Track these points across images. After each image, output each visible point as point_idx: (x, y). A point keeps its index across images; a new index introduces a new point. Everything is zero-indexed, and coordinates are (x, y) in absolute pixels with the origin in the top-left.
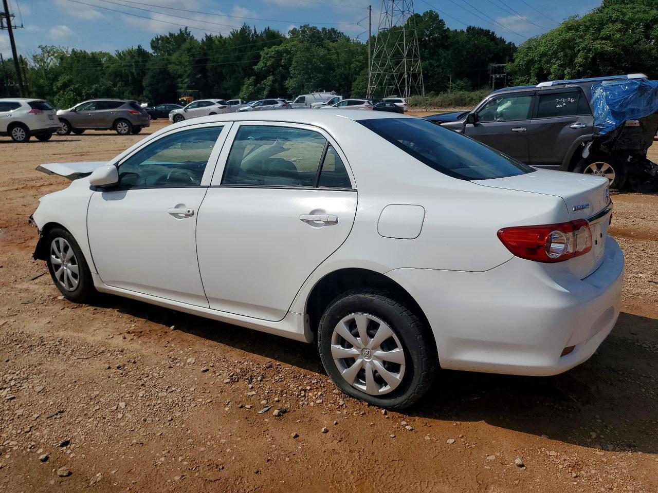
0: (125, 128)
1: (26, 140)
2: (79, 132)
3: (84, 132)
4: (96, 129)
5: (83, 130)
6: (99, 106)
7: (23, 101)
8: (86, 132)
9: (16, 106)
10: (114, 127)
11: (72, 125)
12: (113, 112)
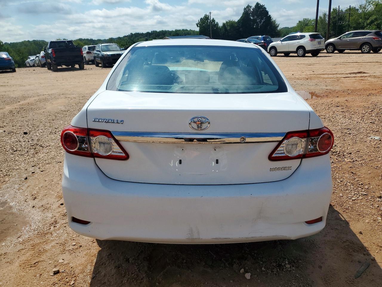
0: (367, 49)
1: (304, 56)
2: (341, 51)
3: (344, 51)
4: (350, 50)
5: (344, 50)
6: (356, 35)
7: (307, 34)
8: (346, 51)
9: (302, 37)
10: (360, 48)
11: (336, 47)
12: (362, 38)
